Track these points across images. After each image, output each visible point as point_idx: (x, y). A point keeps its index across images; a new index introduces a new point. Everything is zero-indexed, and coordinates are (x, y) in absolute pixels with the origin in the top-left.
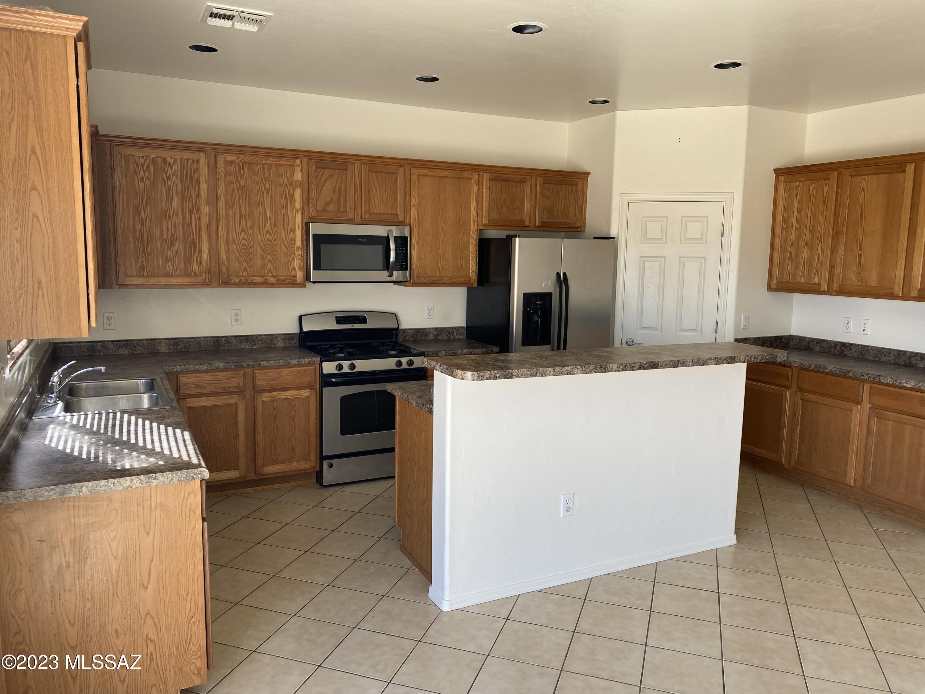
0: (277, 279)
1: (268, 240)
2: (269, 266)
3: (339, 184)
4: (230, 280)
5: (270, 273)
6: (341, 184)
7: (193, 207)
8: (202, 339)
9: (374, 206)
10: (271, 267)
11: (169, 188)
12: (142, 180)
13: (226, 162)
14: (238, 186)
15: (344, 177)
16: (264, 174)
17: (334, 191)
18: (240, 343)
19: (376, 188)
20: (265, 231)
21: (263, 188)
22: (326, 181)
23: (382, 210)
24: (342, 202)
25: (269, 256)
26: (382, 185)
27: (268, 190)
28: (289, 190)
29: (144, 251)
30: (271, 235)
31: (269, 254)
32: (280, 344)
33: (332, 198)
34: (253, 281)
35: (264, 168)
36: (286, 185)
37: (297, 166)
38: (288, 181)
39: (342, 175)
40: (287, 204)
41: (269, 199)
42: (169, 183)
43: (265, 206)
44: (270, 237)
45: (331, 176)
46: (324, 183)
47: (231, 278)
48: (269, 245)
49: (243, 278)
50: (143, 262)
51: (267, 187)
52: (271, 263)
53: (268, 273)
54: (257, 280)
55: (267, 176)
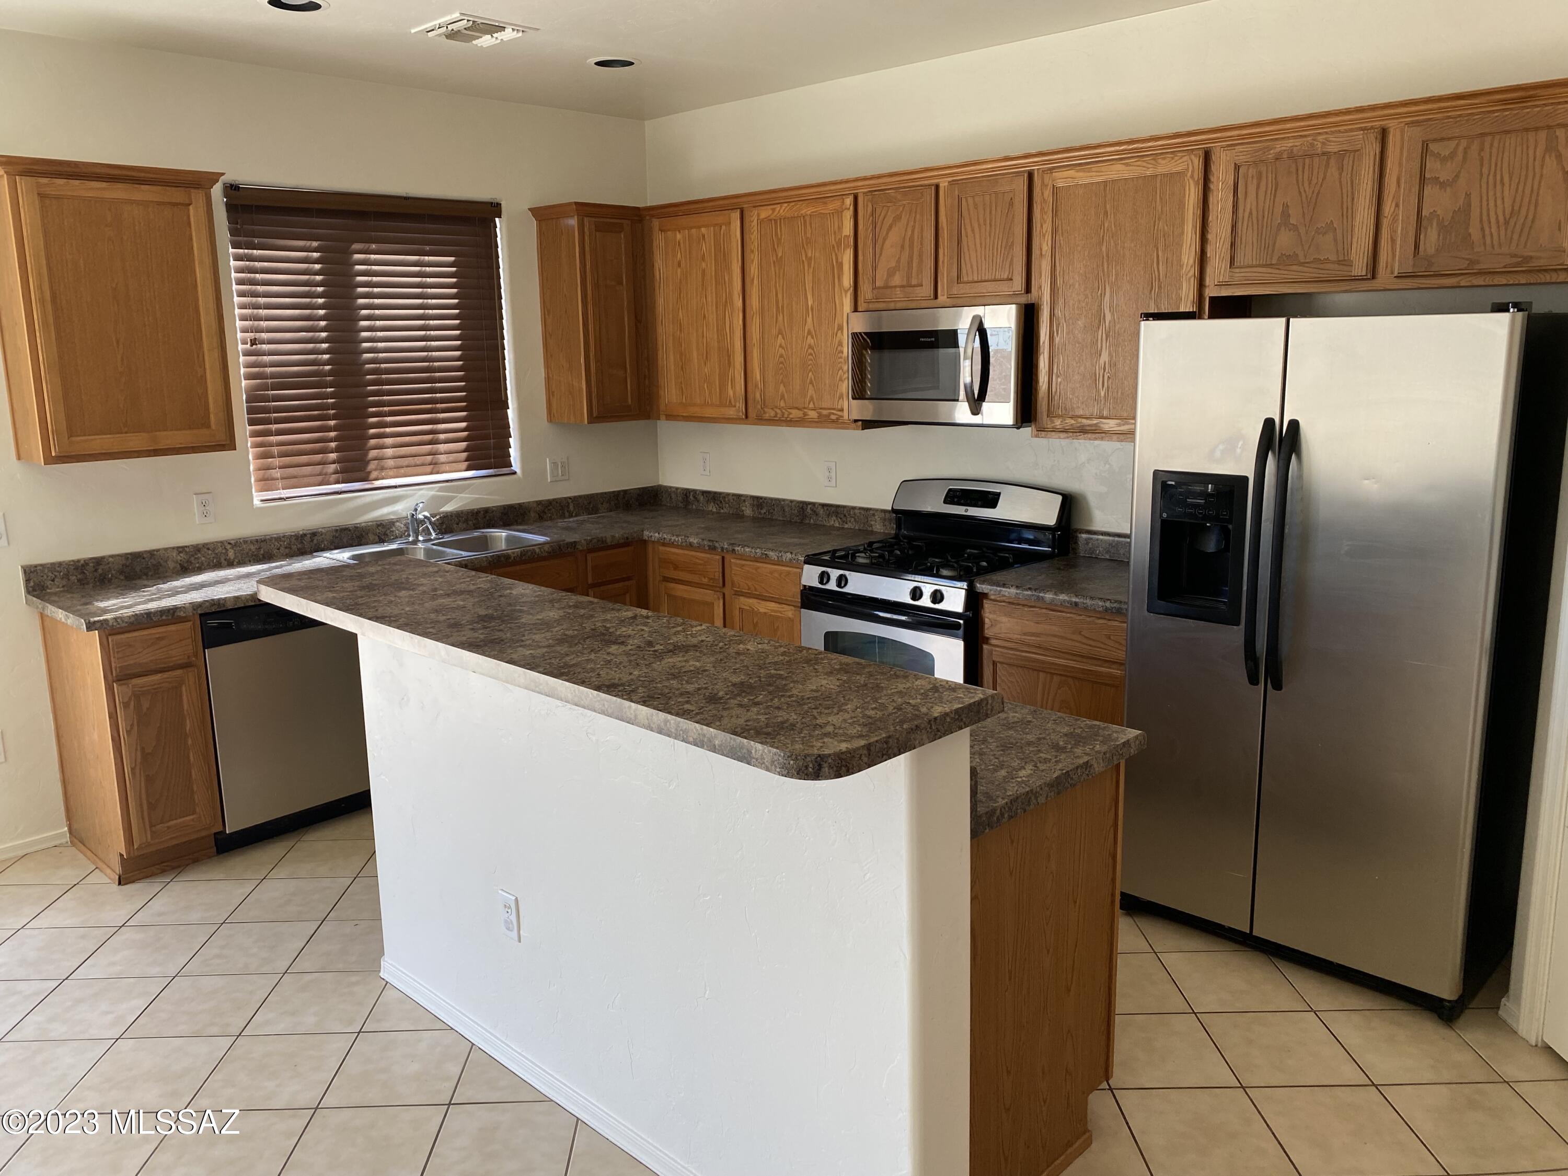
0: (818, 413)
1: (810, 347)
2: (811, 392)
3: (909, 233)
4: (765, 413)
5: (812, 403)
6: (913, 231)
7: (726, 299)
8: (787, 502)
9: (969, 265)
10: (814, 392)
11: (704, 271)
12: (679, 265)
13: (761, 222)
14: (775, 259)
15: (918, 216)
16: (805, 233)
17: (903, 247)
18: (829, 515)
19: (973, 231)
20: (806, 331)
21: (804, 259)
22: (890, 227)
23: (983, 275)
24: (914, 265)
25: (810, 374)
26: (985, 220)
27: (811, 258)
28: (836, 255)
29: (682, 368)
30: (812, 337)
31: (810, 370)
32: (878, 526)
33: (899, 261)
34: (791, 416)
35: (805, 221)
36: (833, 247)
37: (846, 209)
38: (835, 240)
39: (916, 212)
40: (834, 284)
41: (811, 275)
42: (704, 265)
43: (805, 290)
44: (812, 341)
45: (898, 218)
46: (887, 233)
47: (766, 410)
48: (812, 355)
49: (778, 411)
50: (681, 383)
51: (809, 255)
52: (813, 386)
53: (809, 403)
54: (795, 414)
55: (809, 235)
